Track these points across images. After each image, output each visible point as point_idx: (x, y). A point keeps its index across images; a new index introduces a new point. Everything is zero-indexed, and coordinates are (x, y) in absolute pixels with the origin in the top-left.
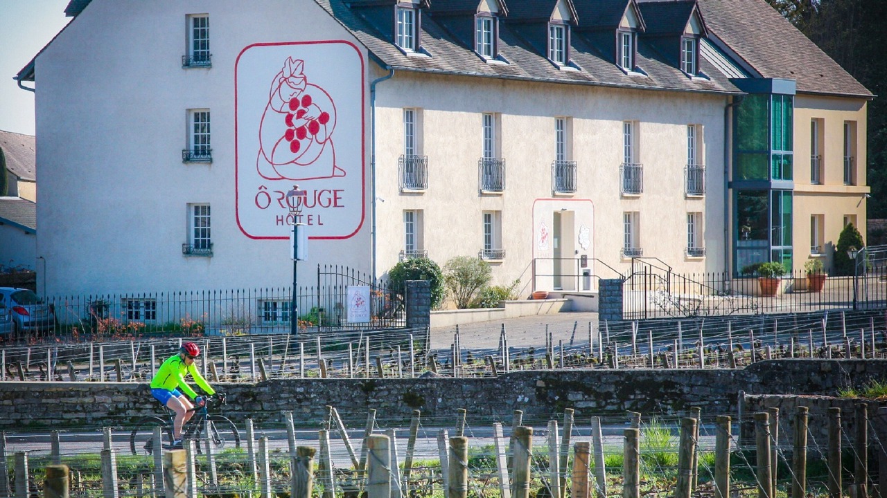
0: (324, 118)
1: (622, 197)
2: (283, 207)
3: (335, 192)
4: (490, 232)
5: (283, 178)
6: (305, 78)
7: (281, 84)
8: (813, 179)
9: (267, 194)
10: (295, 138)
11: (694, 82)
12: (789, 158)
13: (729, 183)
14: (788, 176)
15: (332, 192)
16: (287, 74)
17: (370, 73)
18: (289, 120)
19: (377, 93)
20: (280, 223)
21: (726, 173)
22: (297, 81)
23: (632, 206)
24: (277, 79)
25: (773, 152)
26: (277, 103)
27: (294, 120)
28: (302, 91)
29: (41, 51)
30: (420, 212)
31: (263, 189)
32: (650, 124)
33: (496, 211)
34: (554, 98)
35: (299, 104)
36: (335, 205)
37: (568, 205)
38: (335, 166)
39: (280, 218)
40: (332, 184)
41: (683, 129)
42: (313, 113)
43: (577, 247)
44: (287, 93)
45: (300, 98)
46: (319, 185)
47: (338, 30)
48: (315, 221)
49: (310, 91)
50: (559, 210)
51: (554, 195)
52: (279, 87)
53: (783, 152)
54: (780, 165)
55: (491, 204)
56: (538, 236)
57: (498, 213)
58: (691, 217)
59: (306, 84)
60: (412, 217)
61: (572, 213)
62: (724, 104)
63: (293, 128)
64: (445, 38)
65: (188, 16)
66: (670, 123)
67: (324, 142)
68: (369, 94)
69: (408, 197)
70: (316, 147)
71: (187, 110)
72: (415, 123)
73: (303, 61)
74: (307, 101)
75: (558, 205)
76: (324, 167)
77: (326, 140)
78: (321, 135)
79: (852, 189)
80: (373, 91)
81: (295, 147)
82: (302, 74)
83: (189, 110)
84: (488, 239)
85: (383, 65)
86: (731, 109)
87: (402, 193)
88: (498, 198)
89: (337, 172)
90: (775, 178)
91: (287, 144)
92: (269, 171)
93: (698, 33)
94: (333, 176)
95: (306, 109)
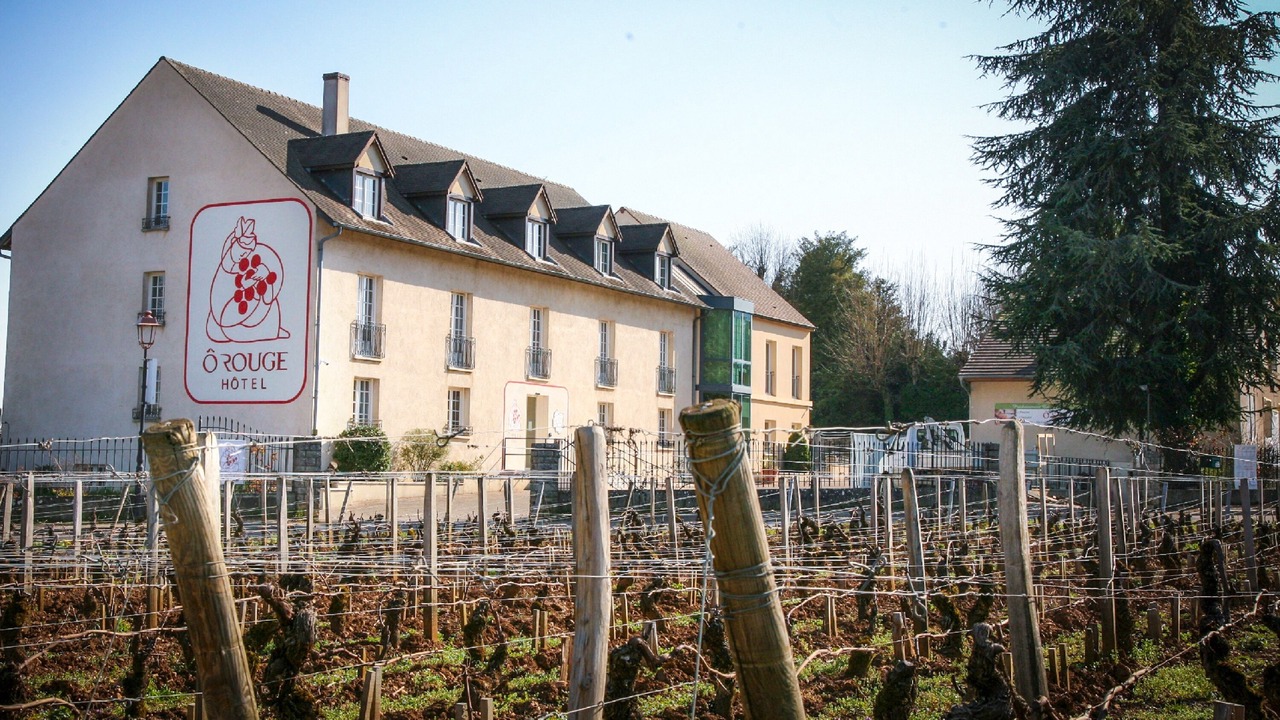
0: (272, 278)
1: (597, 388)
2: (228, 370)
3: (279, 354)
4: (458, 409)
5: (230, 340)
6: (255, 238)
7: (232, 244)
8: (767, 391)
9: (215, 357)
10: (244, 299)
11: (666, 293)
12: (747, 367)
13: (696, 386)
14: (747, 382)
15: (277, 355)
16: (238, 234)
17: (317, 231)
18: (238, 282)
19: (324, 252)
20: (225, 386)
21: (694, 376)
22: (248, 241)
23: (606, 397)
24: (229, 241)
25: (734, 360)
26: (228, 263)
27: (243, 281)
28: (252, 250)
29: (18, 220)
30: (376, 381)
31: (211, 353)
32: (625, 326)
33: (466, 389)
34: (530, 289)
35: (249, 265)
36: (279, 368)
37: (542, 390)
38: (280, 328)
39: (225, 382)
40: (277, 346)
41: (656, 335)
42: (261, 273)
43: (551, 431)
44: (238, 253)
45: (250, 259)
46: (264, 347)
47: (290, 188)
48: (258, 385)
49: (260, 251)
50: (533, 394)
51: (528, 379)
52: (231, 247)
53: (742, 362)
54: (740, 373)
55: (459, 381)
56: (510, 415)
57: (467, 390)
58: (662, 413)
59: (256, 244)
60: (366, 385)
61: (546, 398)
62: (692, 317)
63: (242, 289)
64: (415, 215)
65: (151, 180)
66: (643, 327)
67: (271, 303)
68: (317, 254)
69: (362, 365)
70: (263, 307)
71: (146, 273)
72: (374, 291)
73: (254, 221)
74: (257, 261)
75: (532, 390)
76: (269, 329)
77: (273, 300)
78: (268, 296)
79: (798, 402)
80: (320, 250)
81: (243, 309)
82: (252, 233)
83: (148, 274)
84: (456, 416)
85: (330, 221)
86: (699, 322)
87: (354, 360)
88: (467, 376)
89: (283, 334)
90: (735, 383)
91: (235, 305)
92: (218, 335)
93: (670, 252)
94: (278, 337)
95: (255, 270)
